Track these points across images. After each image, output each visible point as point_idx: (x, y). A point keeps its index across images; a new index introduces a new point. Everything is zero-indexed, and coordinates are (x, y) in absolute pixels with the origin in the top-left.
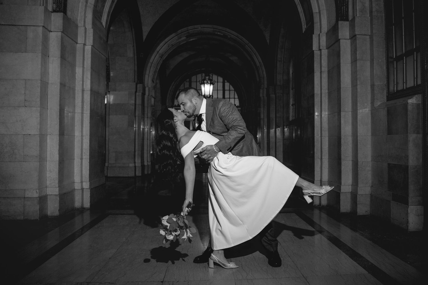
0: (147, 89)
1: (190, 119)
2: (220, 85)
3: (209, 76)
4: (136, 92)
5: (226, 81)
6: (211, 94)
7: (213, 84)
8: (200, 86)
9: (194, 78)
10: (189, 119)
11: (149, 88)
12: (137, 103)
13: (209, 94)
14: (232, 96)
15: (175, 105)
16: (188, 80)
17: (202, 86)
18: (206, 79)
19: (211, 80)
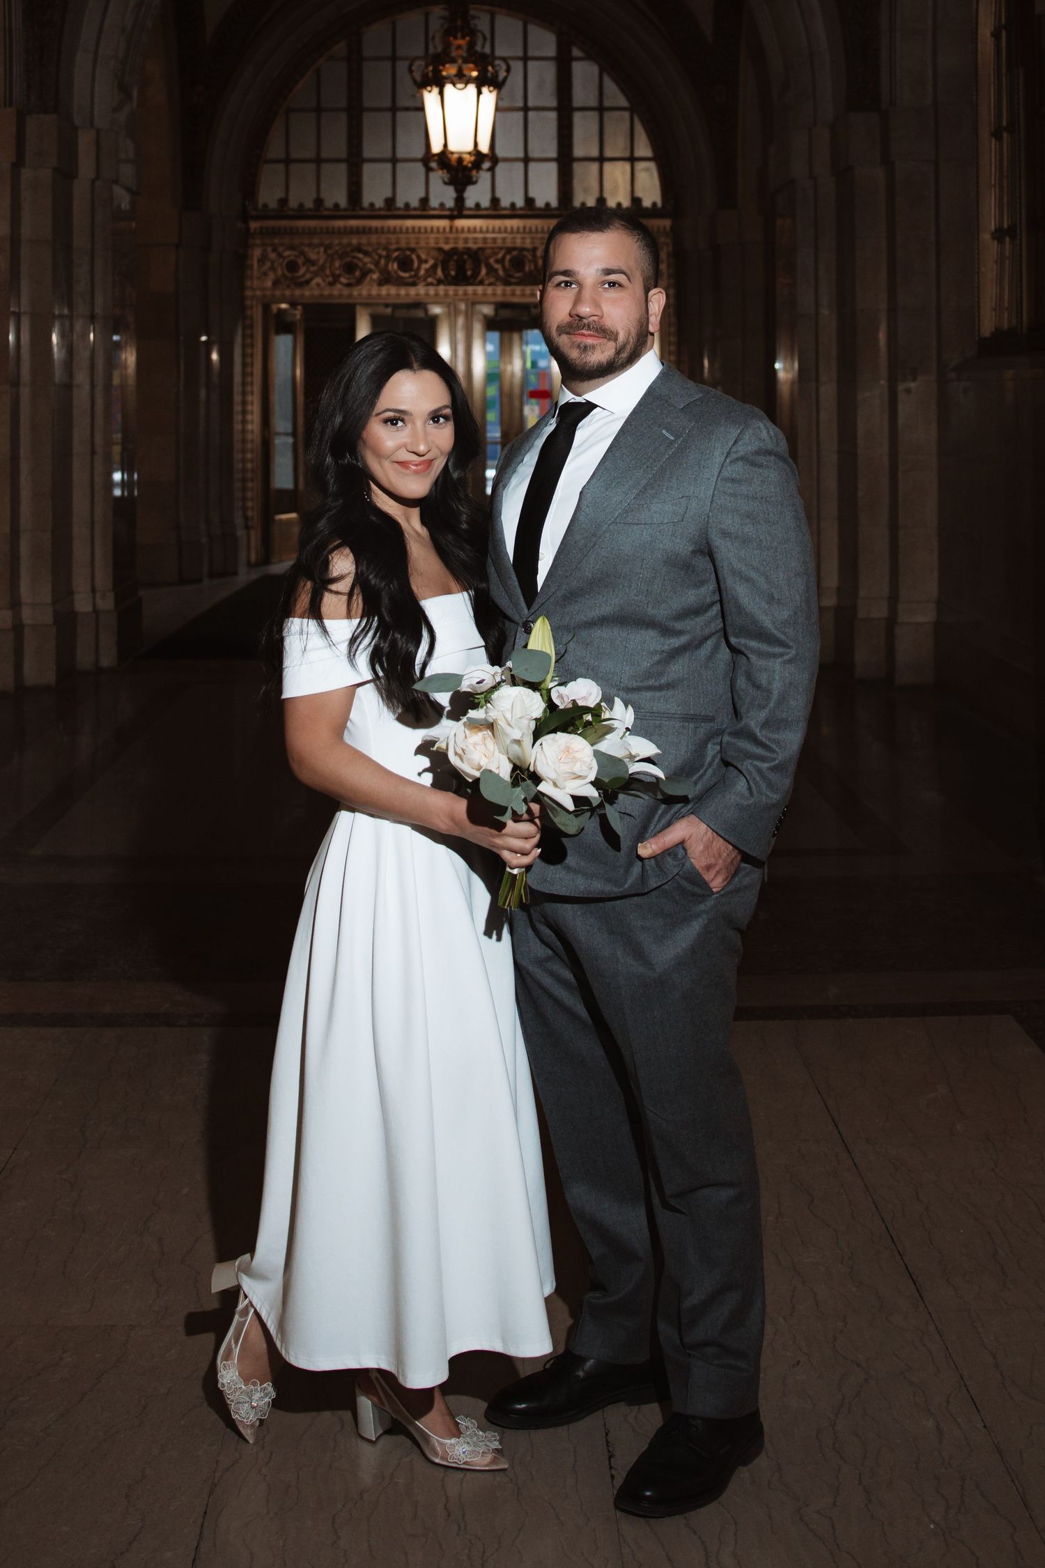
0: (85, 141)
1: (355, 292)
2: (543, 76)
3: (472, 33)
4: (18, 164)
5: (576, 52)
6: (484, 147)
7: (496, 84)
8: (414, 96)
9: (375, 37)
10: (350, 296)
11: (98, 131)
12: (26, 232)
13: (470, 148)
14: (615, 147)
15: (260, 206)
16: (341, 48)
17: (430, 98)
18: (454, 54)
19: (482, 61)
